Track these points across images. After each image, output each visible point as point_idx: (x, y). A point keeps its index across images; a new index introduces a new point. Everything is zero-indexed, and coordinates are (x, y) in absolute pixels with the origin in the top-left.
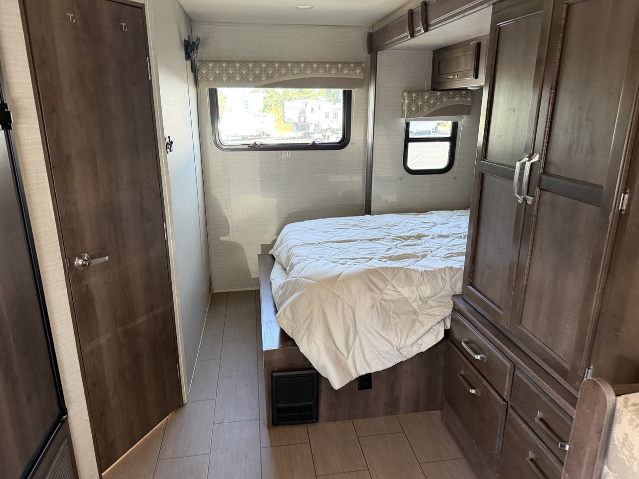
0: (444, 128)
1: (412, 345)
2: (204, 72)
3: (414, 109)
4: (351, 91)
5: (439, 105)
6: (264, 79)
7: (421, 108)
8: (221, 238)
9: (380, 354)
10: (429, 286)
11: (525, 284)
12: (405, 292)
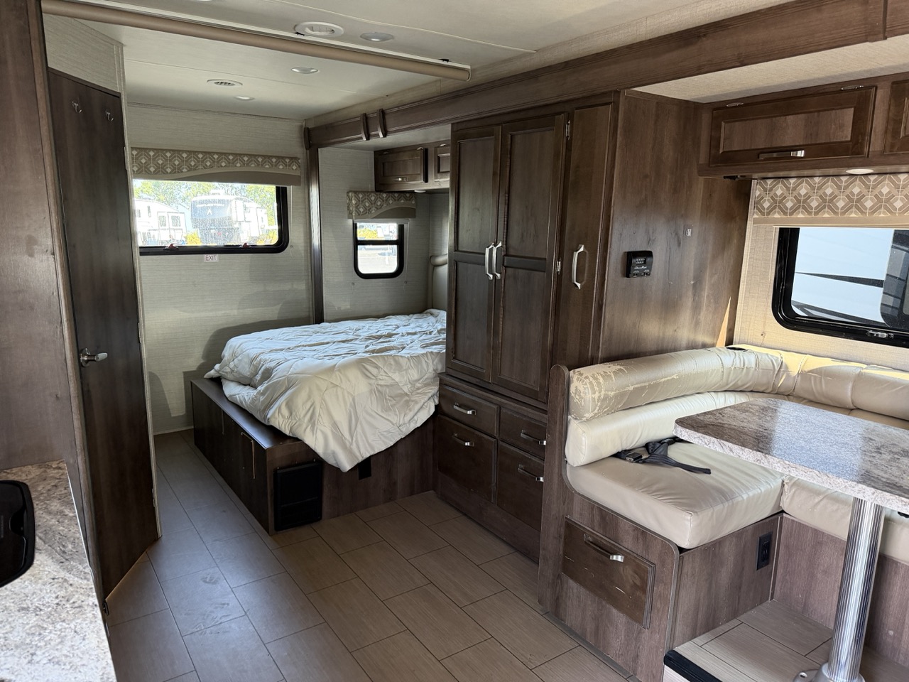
0: (389, 230)
3: (361, 210)
4: (286, 188)
5: (385, 208)
6: (185, 170)
7: (369, 210)
9: (382, 435)
10: (416, 371)
11: (500, 341)
12: (396, 377)
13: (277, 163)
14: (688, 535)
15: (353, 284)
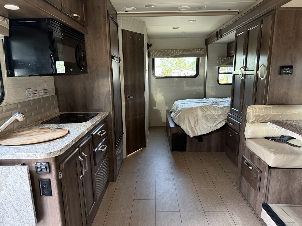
1: (215, 126)
2: (151, 53)
3: (221, 63)
4: (199, 58)
6: (170, 55)
7: (223, 63)
8: (153, 108)
9: (205, 129)
10: (221, 111)
12: (213, 112)
13: (196, 51)
14: (272, 162)
15: (217, 87)
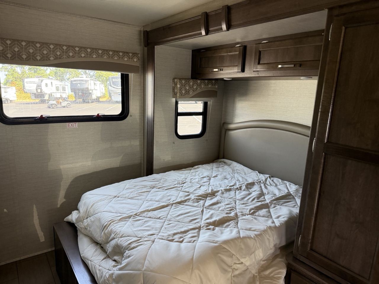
3: (183, 92)
4: (128, 74)
5: (199, 90)
7: (188, 92)
13: (123, 56)
